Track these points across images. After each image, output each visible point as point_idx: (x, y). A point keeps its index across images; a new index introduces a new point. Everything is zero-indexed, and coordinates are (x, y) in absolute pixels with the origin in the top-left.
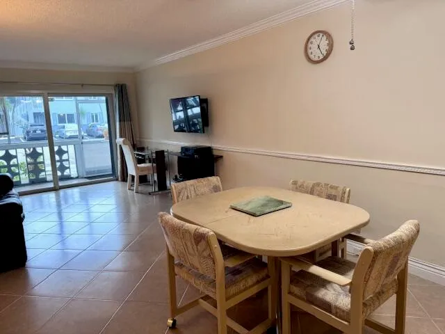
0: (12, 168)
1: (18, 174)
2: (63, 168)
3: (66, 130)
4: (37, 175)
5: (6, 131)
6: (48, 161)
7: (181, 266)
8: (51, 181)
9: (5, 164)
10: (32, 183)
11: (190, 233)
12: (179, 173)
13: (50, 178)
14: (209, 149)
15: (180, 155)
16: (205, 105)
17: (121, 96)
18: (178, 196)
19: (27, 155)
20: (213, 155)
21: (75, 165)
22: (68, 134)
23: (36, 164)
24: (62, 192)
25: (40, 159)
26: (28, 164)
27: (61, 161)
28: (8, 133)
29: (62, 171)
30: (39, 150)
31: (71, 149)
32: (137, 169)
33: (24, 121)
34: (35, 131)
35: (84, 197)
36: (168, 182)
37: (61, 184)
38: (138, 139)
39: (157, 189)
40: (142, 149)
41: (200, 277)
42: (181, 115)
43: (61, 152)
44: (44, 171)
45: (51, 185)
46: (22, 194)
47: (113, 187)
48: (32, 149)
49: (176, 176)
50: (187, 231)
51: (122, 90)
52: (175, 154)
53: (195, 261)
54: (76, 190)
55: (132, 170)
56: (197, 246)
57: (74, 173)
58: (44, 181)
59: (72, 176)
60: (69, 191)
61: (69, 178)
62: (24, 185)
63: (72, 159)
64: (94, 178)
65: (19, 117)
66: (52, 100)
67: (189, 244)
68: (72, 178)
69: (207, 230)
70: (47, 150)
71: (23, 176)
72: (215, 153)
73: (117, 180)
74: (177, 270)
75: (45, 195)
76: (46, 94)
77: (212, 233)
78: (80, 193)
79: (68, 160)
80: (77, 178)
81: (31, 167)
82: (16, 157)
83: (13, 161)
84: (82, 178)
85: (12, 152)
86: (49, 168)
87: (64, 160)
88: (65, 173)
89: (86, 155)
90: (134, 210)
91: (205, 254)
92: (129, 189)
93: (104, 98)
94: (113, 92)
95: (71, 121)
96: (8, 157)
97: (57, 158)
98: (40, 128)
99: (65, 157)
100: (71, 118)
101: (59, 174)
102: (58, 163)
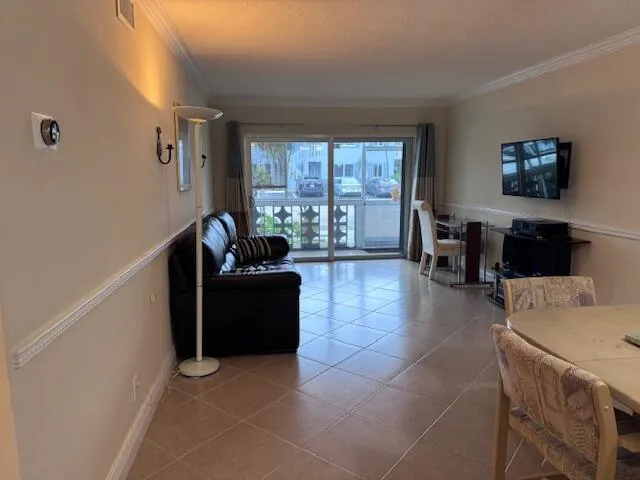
0: (286, 229)
1: (290, 236)
2: (340, 234)
3: (343, 184)
4: (311, 238)
5: (283, 184)
6: (324, 223)
7: (523, 417)
8: (325, 249)
9: (279, 221)
10: (305, 248)
11: (555, 372)
12: (504, 260)
13: (324, 244)
14: (563, 228)
15: (509, 232)
16: (564, 153)
17: (424, 140)
18: (515, 301)
19: (302, 214)
20: (570, 239)
21: (353, 232)
22: (344, 191)
23: (309, 225)
24: (336, 264)
25: (315, 220)
26: (302, 224)
27: (339, 224)
28: (285, 187)
29: (339, 237)
30: (315, 209)
31: (351, 209)
32: (437, 245)
33: (299, 172)
34: (308, 185)
35: (360, 275)
36: (482, 271)
37: (337, 254)
38: (441, 203)
39: (463, 280)
40: (446, 218)
41: (559, 446)
42: (510, 169)
43: (340, 214)
44: (318, 235)
45: (325, 254)
46: (297, 261)
47: (399, 267)
48: (307, 208)
49: (497, 264)
50: (551, 369)
51: (427, 131)
52: (500, 230)
53: (559, 421)
54: (351, 265)
55: (428, 246)
56: (567, 397)
57: (351, 242)
58: (317, 248)
59: (348, 245)
60: (343, 264)
61: (344, 247)
62: (296, 250)
63: (351, 224)
64: (375, 252)
65: (294, 167)
66: (338, 147)
67: (550, 389)
68: (348, 248)
69: (592, 376)
70: (324, 210)
71: (295, 239)
72: (575, 235)
73: (405, 258)
74: (513, 421)
75: (316, 266)
76: (332, 139)
77: (602, 384)
78: (356, 269)
79: (345, 224)
80: (354, 248)
81: (305, 229)
82: (291, 215)
83: (288, 220)
84: (360, 249)
85: (288, 209)
86: (324, 233)
87: (341, 224)
88: (341, 241)
89: (368, 220)
90: (426, 304)
91: (583, 415)
92: (422, 274)
93: (401, 144)
94: (415, 136)
95: (349, 174)
96: (283, 215)
97: (335, 221)
98: (314, 181)
99: (343, 219)
100: (349, 170)
101: (335, 241)
102: (335, 228)
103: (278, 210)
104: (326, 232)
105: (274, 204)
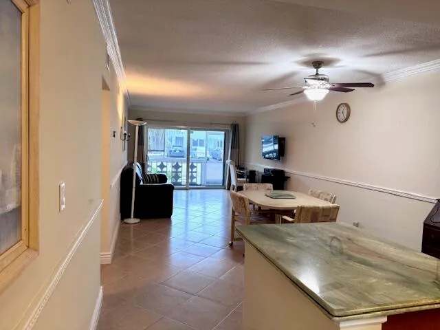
2: (193, 177)
3: (197, 151)
4: (177, 180)
6: (184, 173)
8: (184, 185)
9: (160, 170)
13: (184, 183)
14: (282, 172)
15: (263, 174)
16: (283, 142)
17: (234, 132)
19: (173, 167)
21: (200, 177)
22: (198, 155)
23: (177, 172)
24: (190, 191)
25: (180, 170)
26: (173, 172)
27: (192, 172)
28: (164, 151)
29: (192, 179)
30: (180, 164)
31: (199, 165)
32: (237, 181)
34: (175, 151)
37: (191, 187)
40: (243, 169)
43: (193, 167)
44: (181, 178)
45: (184, 187)
47: (222, 193)
48: (176, 163)
51: (235, 128)
52: (260, 173)
54: (198, 191)
55: (234, 182)
57: (198, 182)
58: (180, 184)
60: (194, 191)
61: (196, 184)
63: (199, 172)
64: (210, 187)
66: (193, 132)
68: (198, 185)
70: (185, 166)
72: (286, 175)
73: (225, 189)
76: (189, 129)
77: (246, 197)
78: (201, 193)
79: (196, 172)
80: (200, 185)
81: (174, 174)
82: (166, 167)
83: (165, 169)
84: (203, 185)
85: (165, 164)
87: (194, 172)
88: (193, 181)
93: (224, 132)
94: (230, 129)
95: (201, 145)
96: (162, 166)
97: (190, 170)
98: (179, 148)
99: (194, 170)
100: (201, 143)
101: (190, 181)
102: (190, 174)
103: (159, 164)
104: (185, 178)
105: (157, 160)
